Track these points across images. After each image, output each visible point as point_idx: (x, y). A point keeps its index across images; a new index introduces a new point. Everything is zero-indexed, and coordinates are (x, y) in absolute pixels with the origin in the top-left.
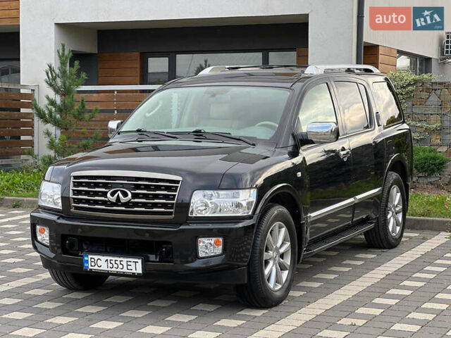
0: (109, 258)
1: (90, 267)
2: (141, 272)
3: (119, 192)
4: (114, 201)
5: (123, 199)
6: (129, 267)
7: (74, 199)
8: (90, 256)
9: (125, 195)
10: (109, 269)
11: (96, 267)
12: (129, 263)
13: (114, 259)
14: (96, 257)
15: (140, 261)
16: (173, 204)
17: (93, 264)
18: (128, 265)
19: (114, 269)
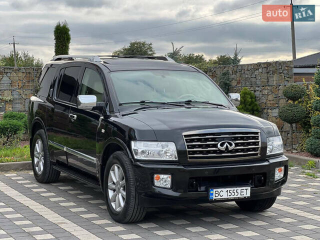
0: (229, 189)
1: (214, 198)
2: (249, 195)
3: (226, 143)
4: (224, 150)
5: (230, 148)
6: (242, 194)
7: (189, 151)
8: (215, 190)
9: (231, 145)
10: (229, 197)
11: (219, 197)
12: (242, 191)
13: (232, 189)
14: (219, 190)
15: (249, 188)
16: (258, 148)
17: (217, 195)
18: (241, 192)
19: (232, 196)
